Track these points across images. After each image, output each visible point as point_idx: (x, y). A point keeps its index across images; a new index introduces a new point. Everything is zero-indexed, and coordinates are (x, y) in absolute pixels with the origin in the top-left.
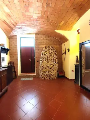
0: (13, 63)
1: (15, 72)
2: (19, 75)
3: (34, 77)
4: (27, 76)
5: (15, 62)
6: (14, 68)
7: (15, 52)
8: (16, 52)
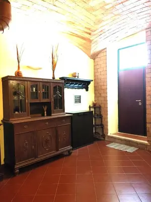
0: (100, 107)
1: (103, 126)
2: (109, 134)
3: (140, 147)
4: (125, 140)
5: (102, 106)
6: (101, 117)
7: (102, 84)
8: (105, 85)
